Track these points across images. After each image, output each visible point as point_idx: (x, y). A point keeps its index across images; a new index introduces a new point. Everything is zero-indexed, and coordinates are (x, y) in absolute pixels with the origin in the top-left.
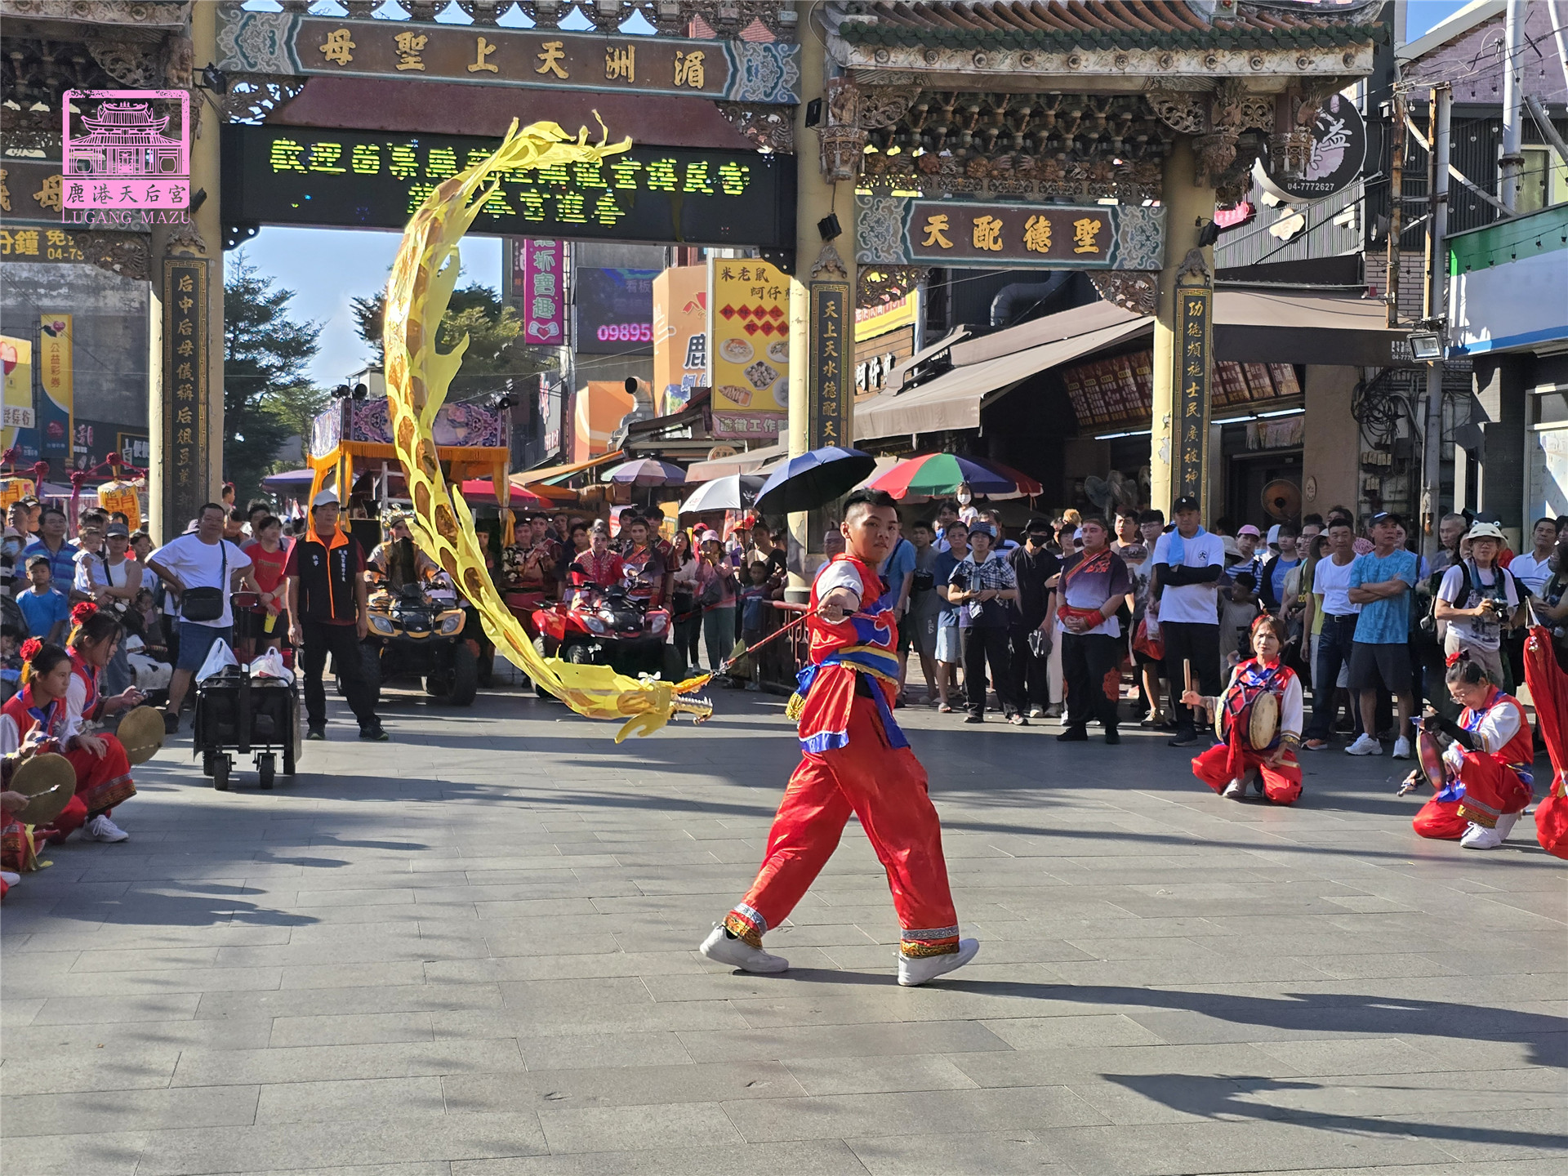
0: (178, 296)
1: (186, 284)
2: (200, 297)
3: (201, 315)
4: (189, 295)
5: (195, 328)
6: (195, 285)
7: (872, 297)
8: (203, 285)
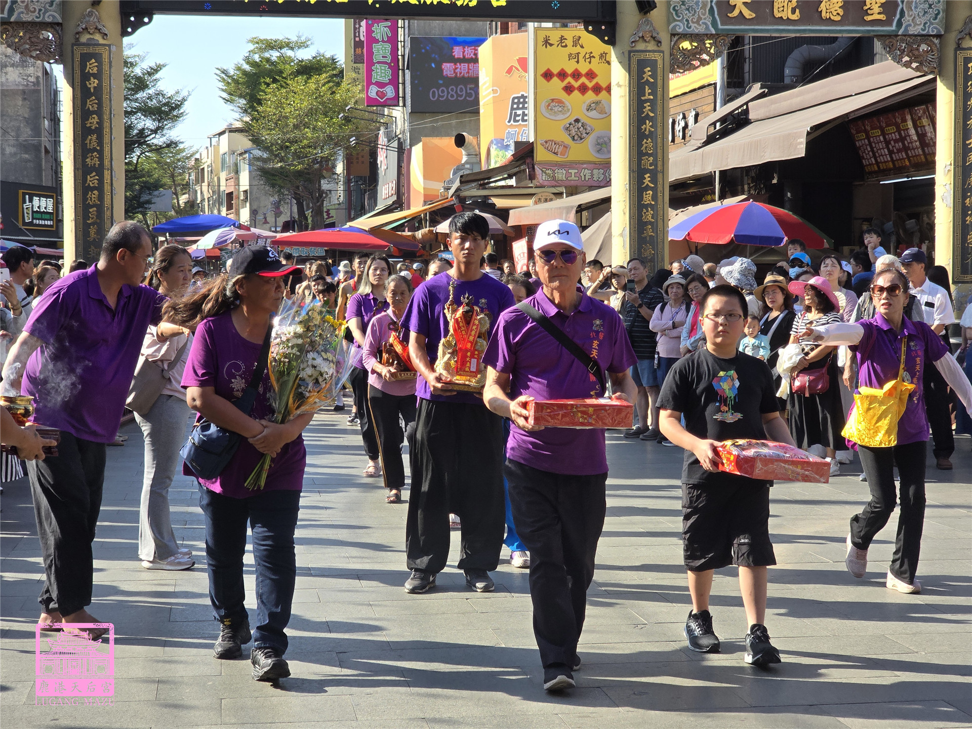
0: (86, 77)
1: (92, 67)
2: (104, 77)
3: (105, 92)
4: (95, 76)
5: (100, 105)
6: (100, 67)
7: (684, 62)
8: (106, 67)
